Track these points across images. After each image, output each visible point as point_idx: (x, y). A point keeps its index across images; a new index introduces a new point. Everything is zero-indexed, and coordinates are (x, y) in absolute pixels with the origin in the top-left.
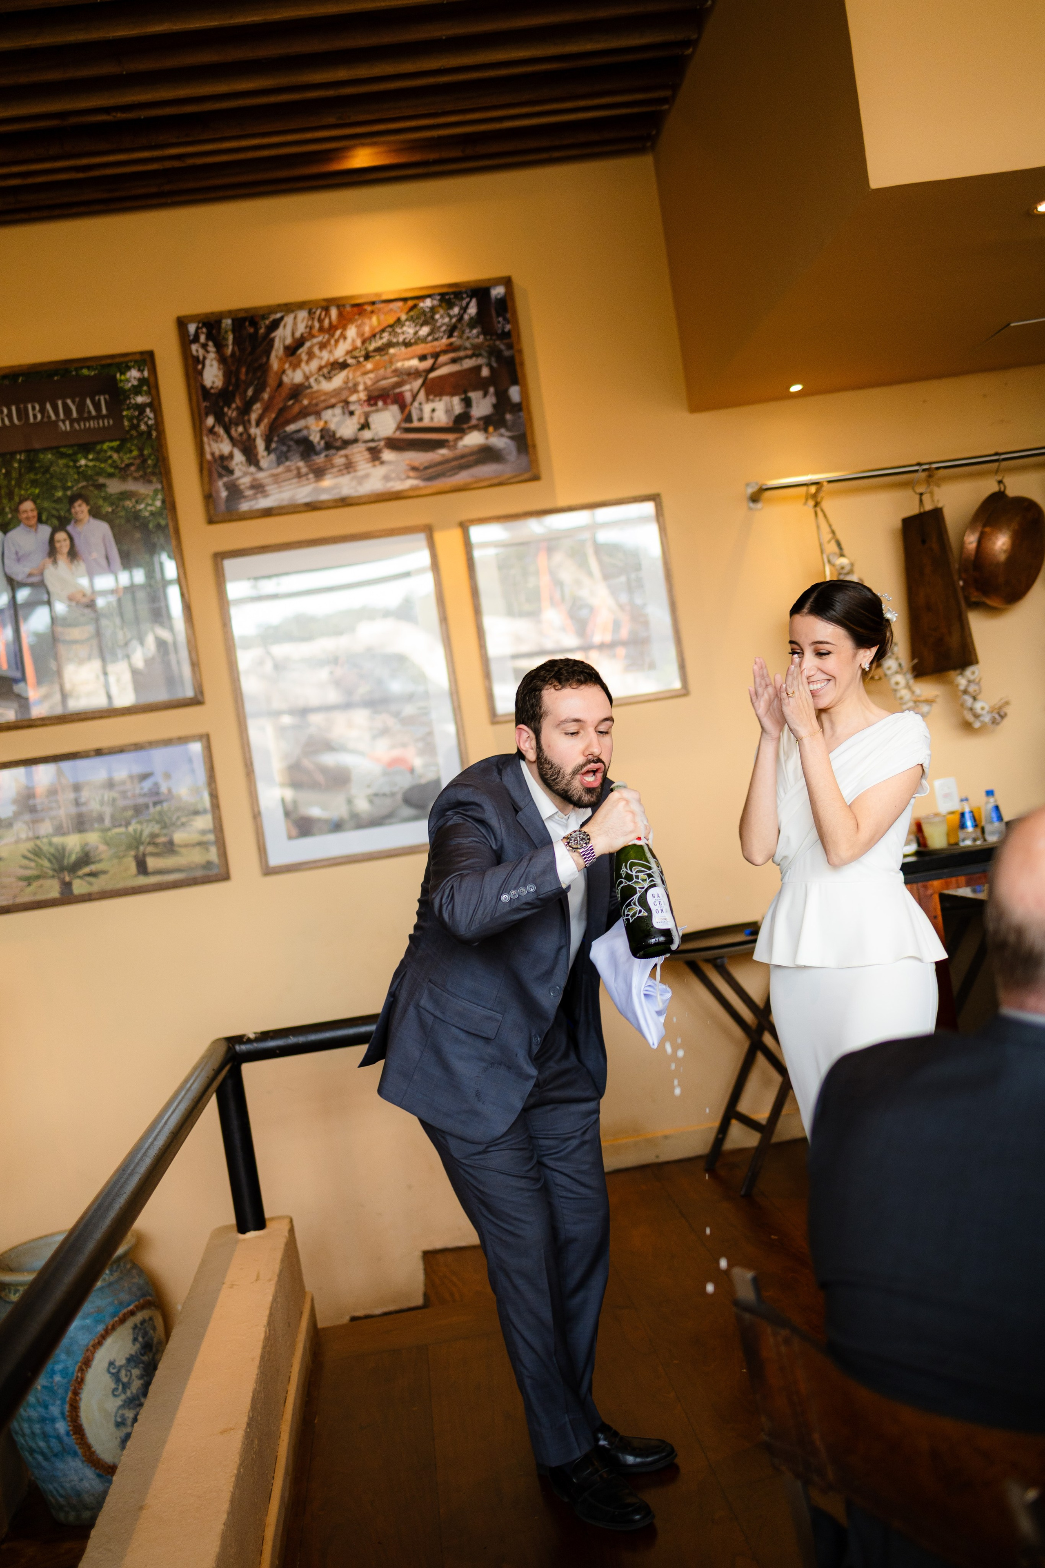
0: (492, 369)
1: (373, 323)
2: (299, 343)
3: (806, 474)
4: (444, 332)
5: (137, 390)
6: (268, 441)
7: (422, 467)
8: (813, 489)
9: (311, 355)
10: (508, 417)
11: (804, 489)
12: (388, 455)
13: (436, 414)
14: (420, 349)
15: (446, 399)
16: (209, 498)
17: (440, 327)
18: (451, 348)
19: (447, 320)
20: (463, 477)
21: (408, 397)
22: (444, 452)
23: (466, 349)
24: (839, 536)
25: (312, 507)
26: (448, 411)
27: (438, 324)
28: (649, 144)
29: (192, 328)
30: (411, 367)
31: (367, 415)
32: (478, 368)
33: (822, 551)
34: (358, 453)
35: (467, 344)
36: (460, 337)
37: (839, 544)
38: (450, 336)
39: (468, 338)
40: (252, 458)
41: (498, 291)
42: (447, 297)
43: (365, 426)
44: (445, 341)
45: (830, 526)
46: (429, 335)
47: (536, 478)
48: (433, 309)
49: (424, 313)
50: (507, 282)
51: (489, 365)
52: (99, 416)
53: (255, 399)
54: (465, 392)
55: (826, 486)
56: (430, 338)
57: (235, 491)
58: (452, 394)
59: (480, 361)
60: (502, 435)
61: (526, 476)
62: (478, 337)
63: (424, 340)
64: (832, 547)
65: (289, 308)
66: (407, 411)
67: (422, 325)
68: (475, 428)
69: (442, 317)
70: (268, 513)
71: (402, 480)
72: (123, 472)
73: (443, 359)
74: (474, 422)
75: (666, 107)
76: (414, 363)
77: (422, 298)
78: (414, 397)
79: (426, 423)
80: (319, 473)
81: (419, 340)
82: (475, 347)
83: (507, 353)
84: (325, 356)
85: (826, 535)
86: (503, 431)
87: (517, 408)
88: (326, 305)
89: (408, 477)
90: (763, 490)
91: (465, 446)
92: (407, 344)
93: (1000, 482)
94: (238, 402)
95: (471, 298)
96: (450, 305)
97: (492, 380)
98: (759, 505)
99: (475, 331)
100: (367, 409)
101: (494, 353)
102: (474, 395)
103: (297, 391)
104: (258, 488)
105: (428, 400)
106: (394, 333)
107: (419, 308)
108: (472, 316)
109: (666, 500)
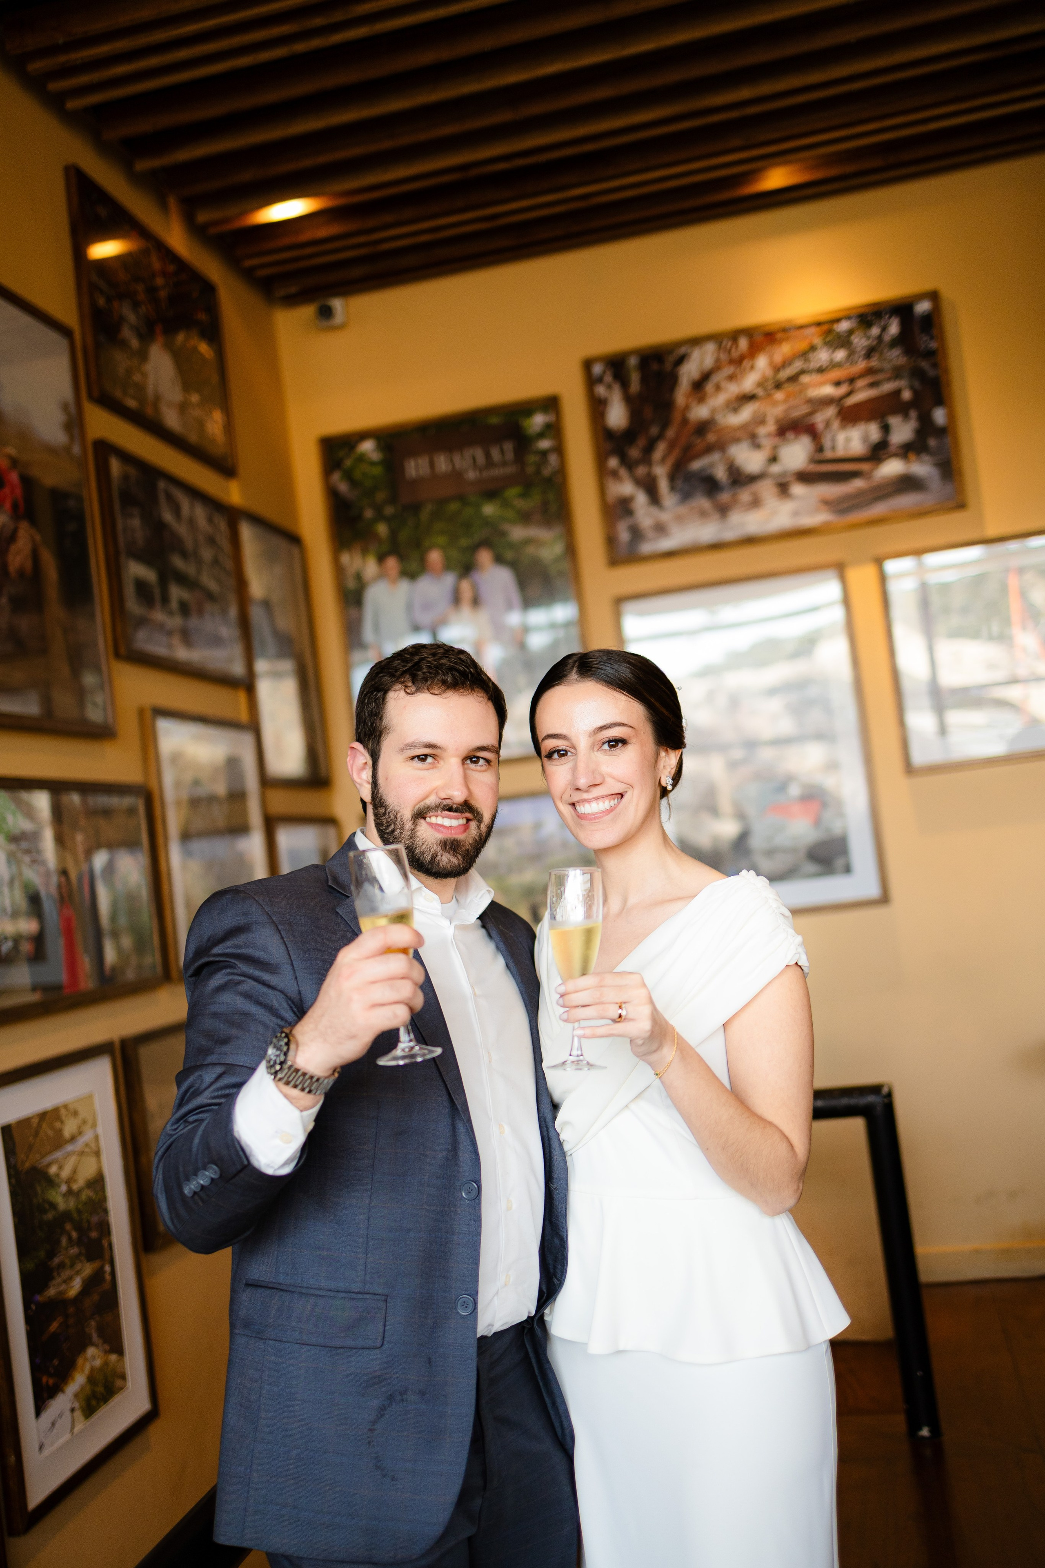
0: (914, 391)
1: (784, 350)
2: (706, 377)
4: (862, 355)
5: (541, 435)
6: (672, 480)
7: (834, 500)
9: (718, 388)
10: (932, 442)
12: (798, 489)
13: (851, 443)
14: (836, 374)
15: (862, 426)
16: (611, 541)
17: (857, 350)
18: (870, 371)
19: (865, 342)
20: (879, 509)
21: (820, 426)
22: (858, 484)
23: (886, 371)
25: (716, 546)
26: (865, 438)
27: (856, 347)
29: (597, 369)
30: (824, 395)
31: (775, 448)
32: (897, 392)
34: (766, 489)
35: (887, 366)
36: (880, 359)
38: (869, 358)
39: (889, 360)
40: (654, 497)
41: (923, 307)
42: (866, 318)
43: (774, 459)
44: (861, 365)
46: (845, 359)
47: (961, 506)
48: (850, 332)
49: (839, 336)
50: (934, 296)
51: (912, 388)
52: (504, 464)
53: (660, 436)
56: (846, 362)
57: (637, 534)
58: (869, 420)
59: (902, 383)
61: (951, 505)
62: (900, 356)
63: (840, 365)
65: (697, 341)
66: (819, 441)
67: (838, 349)
68: (896, 455)
69: (860, 339)
70: (670, 554)
71: (813, 515)
72: (525, 518)
73: (861, 383)
76: (828, 390)
77: (838, 320)
78: (828, 426)
79: (840, 452)
80: (723, 511)
81: (834, 366)
82: (896, 369)
83: (931, 373)
84: (733, 389)
86: (926, 458)
87: (942, 432)
88: (735, 335)
89: (820, 512)
92: (821, 370)
94: (641, 442)
95: (893, 316)
96: (869, 326)
97: (915, 403)
99: (896, 352)
100: (776, 440)
101: (917, 374)
102: (894, 421)
103: (703, 427)
104: (661, 529)
105: (842, 428)
106: (807, 360)
107: (834, 331)
108: (893, 336)
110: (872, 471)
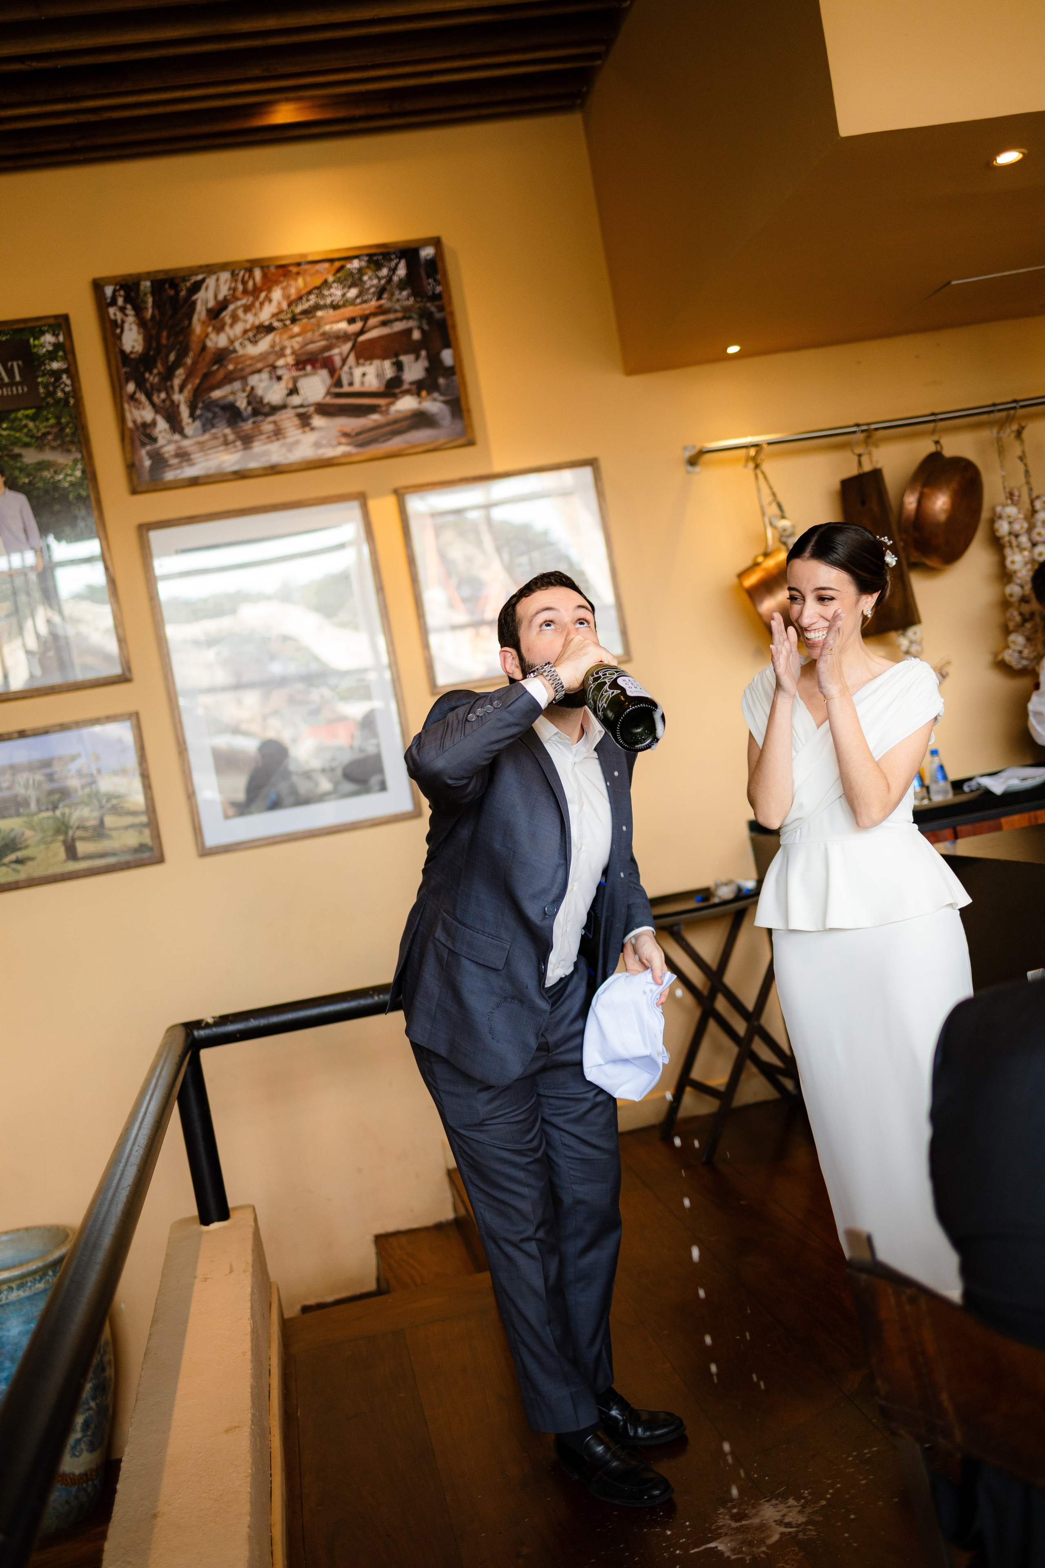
0: (423, 332)
1: (298, 285)
2: (222, 306)
3: (746, 436)
4: (374, 293)
5: (52, 356)
6: (193, 407)
7: (353, 433)
8: (752, 452)
9: (235, 319)
10: (441, 381)
11: (743, 451)
12: (318, 421)
13: (367, 378)
14: (349, 311)
15: (377, 363)
16: (132, 467)
17: (368, 289)
18: (381, 311)
19: (375, 282)
20: (396, 443)
21: (338, 361)
22: (376, 417)
23: (396, 311)
24: (780, 498)
25: (240, 475)
26: (379, 375)
27: (367, 286)
28: (579, 102)
29: (109, 291)
30: (339, 331)
31: (295, 380)
32: (408, 332)
33: (763, 514)
34: (288, 419)
35: (397, 306)
36: (390, 299)
37: (780, 506)
38: (379, 298)
39: (398, 300)
40: (175, 425)
41: (427, 252)
42: (375, 258)
43: (294, 391)
44: (374, 303)
45: (771, 488)
46: (357, 297)
47: (471, 443)
48: (361, 271)
49: (351, 274)
50: (437, 242)
51: (420, 328)
52: (13, 383)
53: (177, 364)
54: (397, 355)
55: (766, 448)
56: (358, 301)
57: (159, 461)
58: (384, 358)
59: (411, 324)
60: (435, 400)
61: (462, 441)
62: (408, 299)
63: (352, 303)
64: (773, 510)
65: (211, 269)
66: (336, 376)
67: (350, 287)
68: (407, 392)
69: (370, 278)
70: (194, 482)
71: (334, 447)
72: (39, 442)
73: (372, 321)
74: (406, 386)
75: (599, 62)
76: (343, 326)
77: (350, 259)
78: (344, 361)
79: (357, 387)
80: (247, 440)
81: (347, 303)
82: (405, 309)
83: (438, 316)
84: (250, 319)
85: (767, 497)
86: (436, 395)
87: (450, 372)
88: (250, 265)
89: (340, 444)
90: (702, 452)
91: (398, 411)
92: (335, 307)
93: (937, 442)
94: (159, 367)
95: (400, 258)
96: (379, 266)
97: (424, 343)
98: (697, 469)
99: (405, 293)
100: (295, 373)
101: (425, 315)
102: (405, 359)
103: (222, 356)
104: (184, 456)
105: (358, 364)
106: (321, 295)
107: (346, 269)
108: (401, 277)
109: (604, 465)
110: (389, 405)
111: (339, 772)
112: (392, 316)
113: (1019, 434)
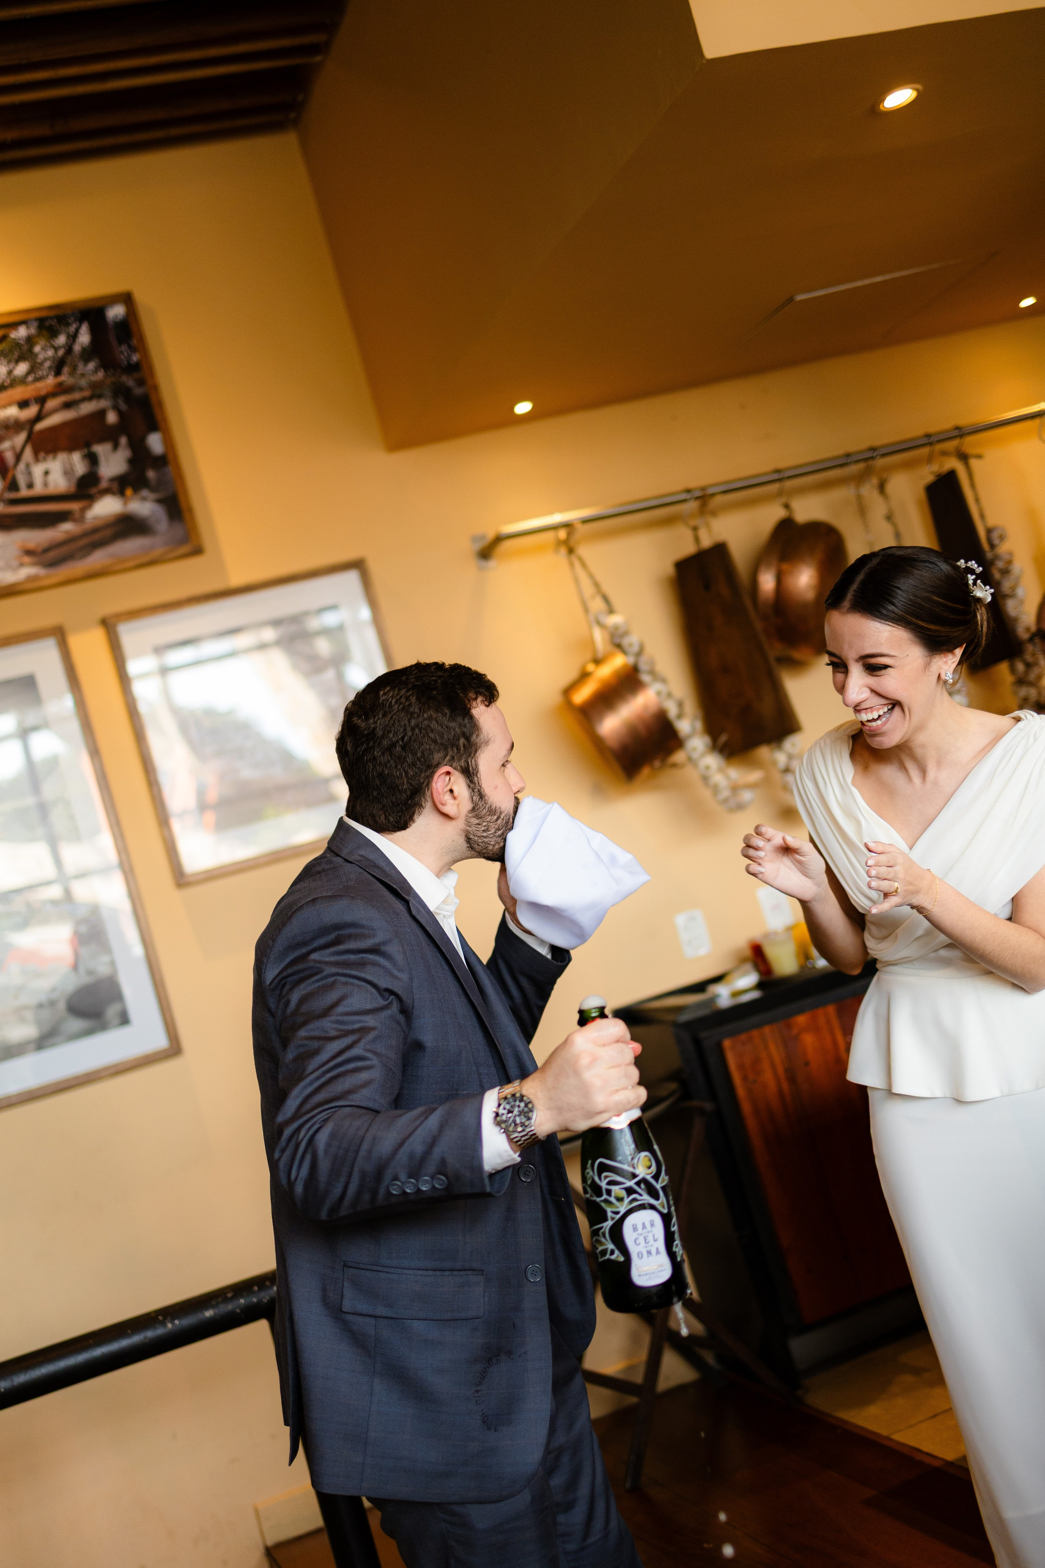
0: (120, 413)
3: (551, 514)
4: (50, 368)
7: (39, 549)
8: (563, 534)
10: (151, 474)
11: (553, 533)
13: (51, 478)
14: (19, 393)
15: (62, 457)
17: (42, 364)
18: (60, 390)
19: (50, 353)
20: (98, 558)
21: (9, 457)
22: (67, 527)
23: (81, 389)
24: (607, 588)
26: (67, 473)
27: (41, 357)
28: (293, 115)
30: (8, 418)
32: (101, 414)
33: (586, 610)
35: (83, 382)
36: (73, 372)
37: (606, 599)
38: (58, 373)
39: (83, 375)
41: (116, 312)
42: (47, 324)
44: (51, 381)
45: (591, 576)
46: (28, 373)
47: (198, 551)
48: (30, 341)
49: (16, 344)
50: (127, 299)
51: (116, 408)
54: (88, 445)
55: (581, 529)
56: (30, 378)
58: (70, 449)
59: (103, 403)
60: (144, 499)
61: (185, 549)
62: (96, 371)
63: (22, 381)
64: (597, 605)
66: (9, 476)
67: (17, 362)
68: (107, 491)
69: (44, 349)
71: (14, 569)
73: (51, 404)
74: (104, 484)
75: (318, 58)
76: (13, 412)
77: (14, 325)
78: (18, 457)
79: (39, 489)
81: (14, 382)
82: (94, 386)
83: (138, 391)
85: (588, 589)
86: (145, 493)
87: (161, 461)
89: (22, 565)
90: (499, 539)
91: (95, 518)
93: (787, 506)
95: (81, 322)
96: (53, 333)
97: (123, 427)
98: (492, 563)
99: (91, 366)
101: (120, 392)
102: (101, 449)
105: (37, 460)
107: (9, 339)
108: (84, 346)
109: (373, 567)
110: (83, 510)
111: (62, 1006)
112: (77, 395)
113: (882, 488)
